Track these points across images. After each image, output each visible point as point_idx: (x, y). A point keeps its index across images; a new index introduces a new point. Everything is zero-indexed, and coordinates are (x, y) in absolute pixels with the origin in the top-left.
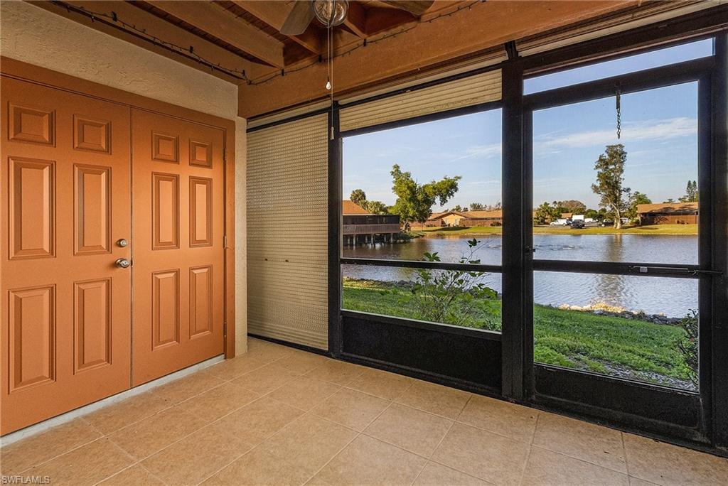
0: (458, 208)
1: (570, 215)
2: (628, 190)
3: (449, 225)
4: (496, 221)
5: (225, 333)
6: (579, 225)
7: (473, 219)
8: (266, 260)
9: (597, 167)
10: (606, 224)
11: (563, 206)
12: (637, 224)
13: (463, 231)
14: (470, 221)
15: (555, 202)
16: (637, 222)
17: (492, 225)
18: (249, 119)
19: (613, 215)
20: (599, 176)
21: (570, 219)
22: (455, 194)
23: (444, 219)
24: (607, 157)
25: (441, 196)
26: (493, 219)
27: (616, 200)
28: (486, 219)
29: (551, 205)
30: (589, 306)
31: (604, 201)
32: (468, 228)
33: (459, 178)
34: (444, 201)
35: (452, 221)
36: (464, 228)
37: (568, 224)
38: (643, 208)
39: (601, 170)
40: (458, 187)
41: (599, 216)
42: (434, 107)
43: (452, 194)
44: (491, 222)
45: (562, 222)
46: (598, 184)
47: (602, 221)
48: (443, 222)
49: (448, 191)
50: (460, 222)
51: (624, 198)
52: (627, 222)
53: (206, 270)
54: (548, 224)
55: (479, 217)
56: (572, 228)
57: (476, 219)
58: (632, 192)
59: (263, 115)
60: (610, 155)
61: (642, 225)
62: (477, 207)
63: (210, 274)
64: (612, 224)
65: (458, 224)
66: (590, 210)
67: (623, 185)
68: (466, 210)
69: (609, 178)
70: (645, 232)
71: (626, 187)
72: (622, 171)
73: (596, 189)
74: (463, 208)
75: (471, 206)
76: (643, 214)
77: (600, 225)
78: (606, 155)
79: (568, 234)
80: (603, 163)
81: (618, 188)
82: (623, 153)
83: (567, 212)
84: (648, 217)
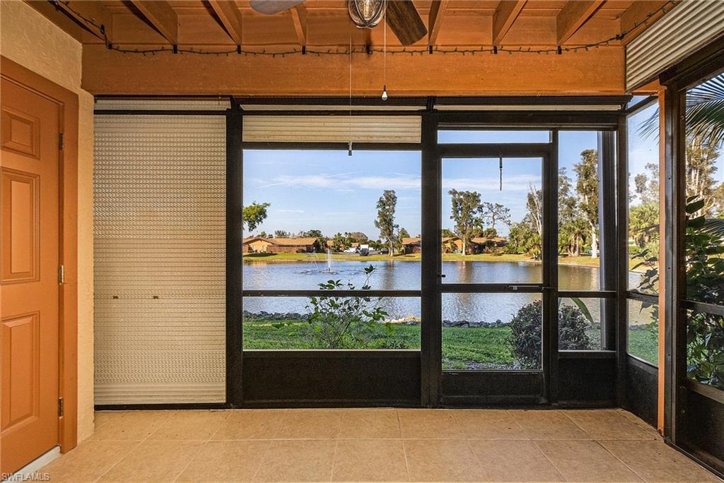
0: (263, 235)
1: (357, 244)
2: (398, 226)
3: (256, 251)
4: (302, 248)
5: (60, 412)
6: (365, 253)
7: (280, 246)
8: (116, 297)
9: (378, 207)
10: (384, 252)
11: (352, 237)
12: (403, 253)
13: (271, 257)
14: (277, 248)
15: (346, 233)
16: (403, 251)
17: (297, 252)
18: (98, 97)
19: (388, 245)
20: (379, 213)
21: (358, 248)
22: (264, 220)
23: (251, 245)
24: (385, 199)
25: (250, 222)
26: (298, 246)
27: (390, 234)
28: (292, 246)
29: (343, 235)
30: (403, 319)
31: (383, 235)
32: (275, 254)
33: (268, 205)
34: (252, 227)
35: (259, 247)
36: (272, 254)
37: (357, 252)
38: (406, 241)
39: (380, 209)
40: (267, 213)
41: (377, 246)
42: (359, 137)
43: (261, 220)
44: (296, 249)
45: (353, 250)
46: (379, 221)
47: (380, 249)
48: (250, 248)
49: (256, 217)
50: (267, 248)
51: (395, 232)
52: (396, 251)
53: (28, 320)
54: (341, 251)
55: (284, 244)
56: (361, 255)
57: (283, 246)
58: (400, 228)
59: (119, 96)
60: (387, 198)
61: (406, 253)
62: (281, 234)
63: (36, 325)
64: (387, 252)
65: (265, 250)
66: (371, 241)
67: (395, 222)
68: (271, 236)
69: (386, 216)
70: (408, 259)
71: (397, 224)
72: (394, 211)
73: (377, 224)
74: (268, 235)
75: (276, 233)
76: (407, 245)
77: (379, 253)
78: (384, 197)
79: (358, 260)
80: (382, 204)
81: (391, 224)
82: (395, 197)
83: (355, 242)
84: (409, 247)
